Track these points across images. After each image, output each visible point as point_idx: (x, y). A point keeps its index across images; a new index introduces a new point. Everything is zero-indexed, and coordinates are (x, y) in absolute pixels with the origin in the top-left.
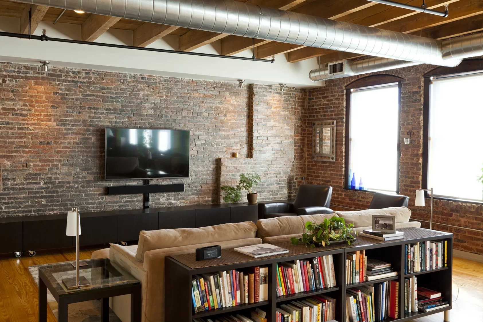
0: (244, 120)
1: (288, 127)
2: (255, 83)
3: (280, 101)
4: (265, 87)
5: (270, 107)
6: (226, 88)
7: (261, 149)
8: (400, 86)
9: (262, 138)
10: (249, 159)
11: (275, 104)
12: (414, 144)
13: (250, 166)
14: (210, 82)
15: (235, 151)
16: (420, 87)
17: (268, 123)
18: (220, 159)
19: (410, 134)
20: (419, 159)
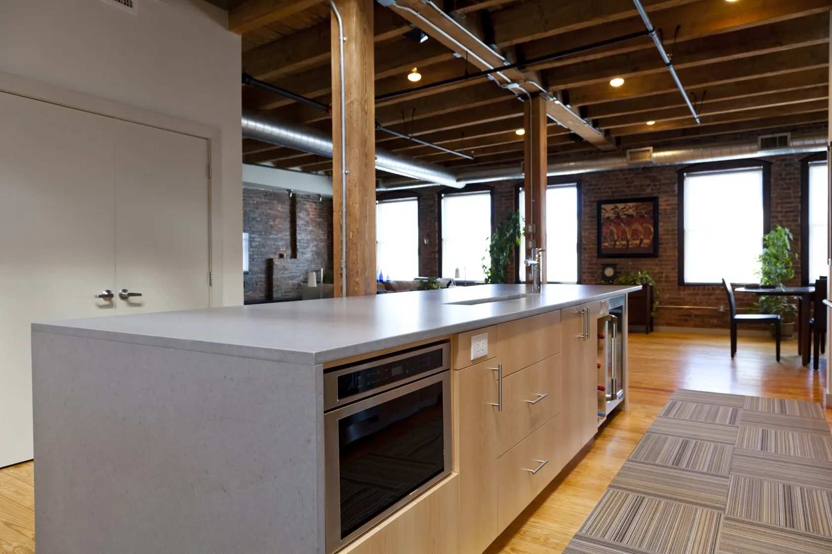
0: (287, 225)
1: (322, 232)
2: (298, 193)
3: (316, 209)
4: (304, 196)
5: (309, 214)
6: (274, 197)
7: (303, 250)
8: (419, 200)
9: (303, 241)
10: (293, 260)
11: (312, 212)
12: (431, 243)
13: (295, 265)
14: (262, 191)
15: (282, 253)
16: (434, 201)
17: (308, 228)
18: (272, 260)
19: (428, 236)
20: (435, 255)
